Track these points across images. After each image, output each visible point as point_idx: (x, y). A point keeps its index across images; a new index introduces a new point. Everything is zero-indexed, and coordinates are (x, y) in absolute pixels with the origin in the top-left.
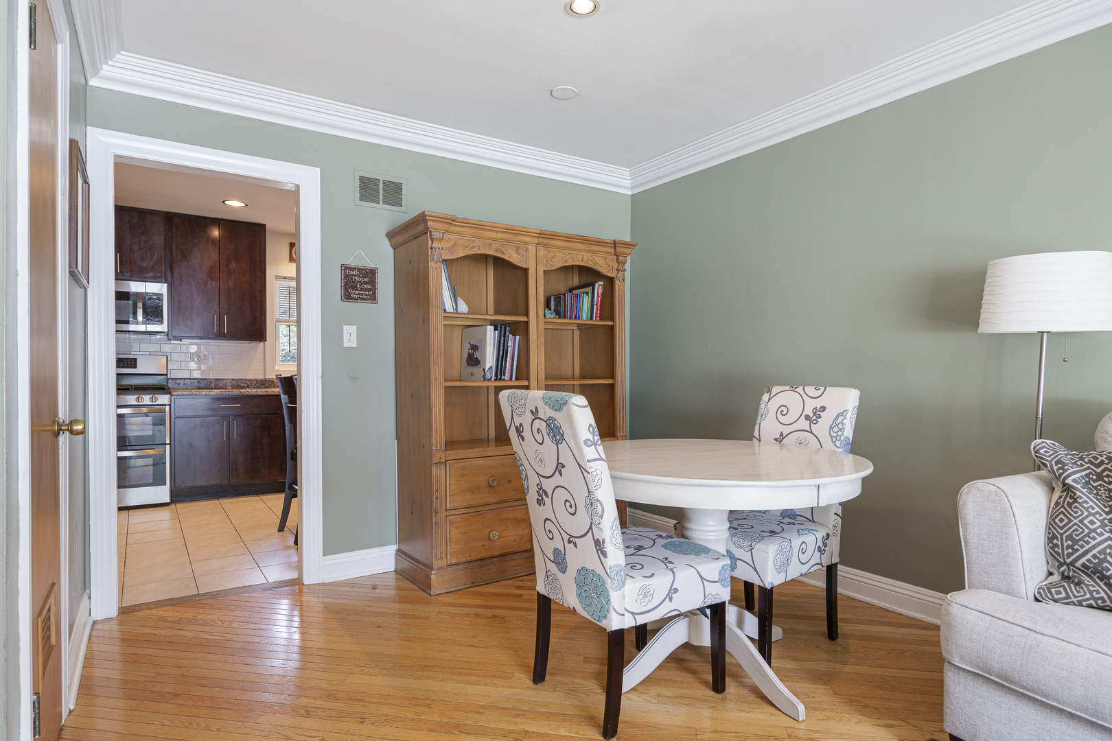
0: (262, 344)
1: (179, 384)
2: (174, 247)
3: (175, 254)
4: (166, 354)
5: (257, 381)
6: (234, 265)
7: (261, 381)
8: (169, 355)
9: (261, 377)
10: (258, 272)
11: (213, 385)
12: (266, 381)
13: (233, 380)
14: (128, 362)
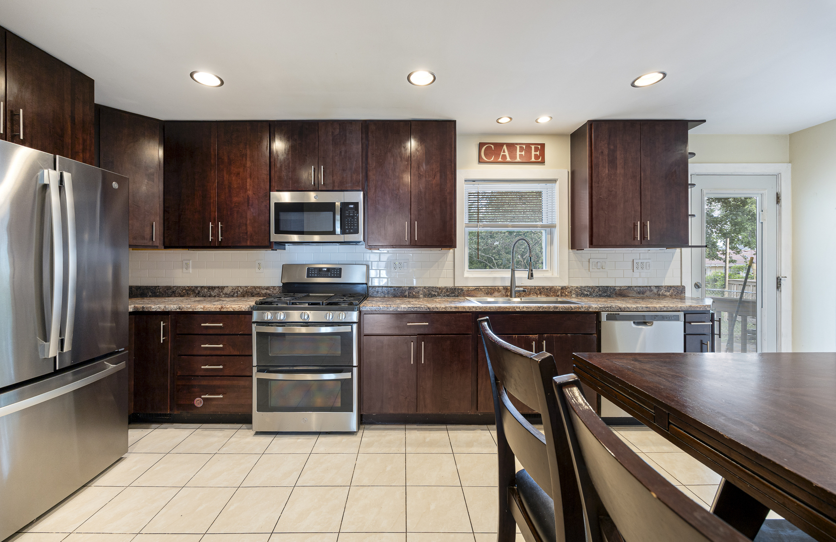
0: (451, 250)
1: (377, 292)
2: (370, 154)
3: (370, 161)
4: (367, 263)
5: (447, 289)
6: (424, 167)
7: (451, 289)
8: (370, 264)
9: (450, 284)
10: (448, 173)
11: (407, 293)
12: (455, 289)
13: (425, 287)
14: (334, 271)
